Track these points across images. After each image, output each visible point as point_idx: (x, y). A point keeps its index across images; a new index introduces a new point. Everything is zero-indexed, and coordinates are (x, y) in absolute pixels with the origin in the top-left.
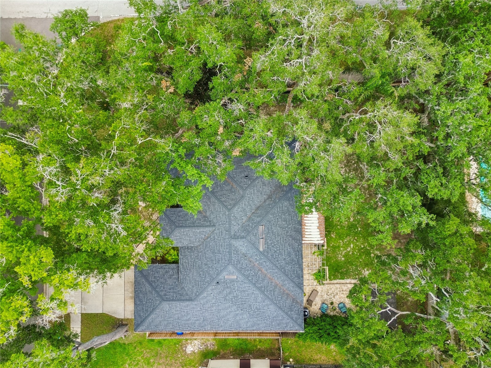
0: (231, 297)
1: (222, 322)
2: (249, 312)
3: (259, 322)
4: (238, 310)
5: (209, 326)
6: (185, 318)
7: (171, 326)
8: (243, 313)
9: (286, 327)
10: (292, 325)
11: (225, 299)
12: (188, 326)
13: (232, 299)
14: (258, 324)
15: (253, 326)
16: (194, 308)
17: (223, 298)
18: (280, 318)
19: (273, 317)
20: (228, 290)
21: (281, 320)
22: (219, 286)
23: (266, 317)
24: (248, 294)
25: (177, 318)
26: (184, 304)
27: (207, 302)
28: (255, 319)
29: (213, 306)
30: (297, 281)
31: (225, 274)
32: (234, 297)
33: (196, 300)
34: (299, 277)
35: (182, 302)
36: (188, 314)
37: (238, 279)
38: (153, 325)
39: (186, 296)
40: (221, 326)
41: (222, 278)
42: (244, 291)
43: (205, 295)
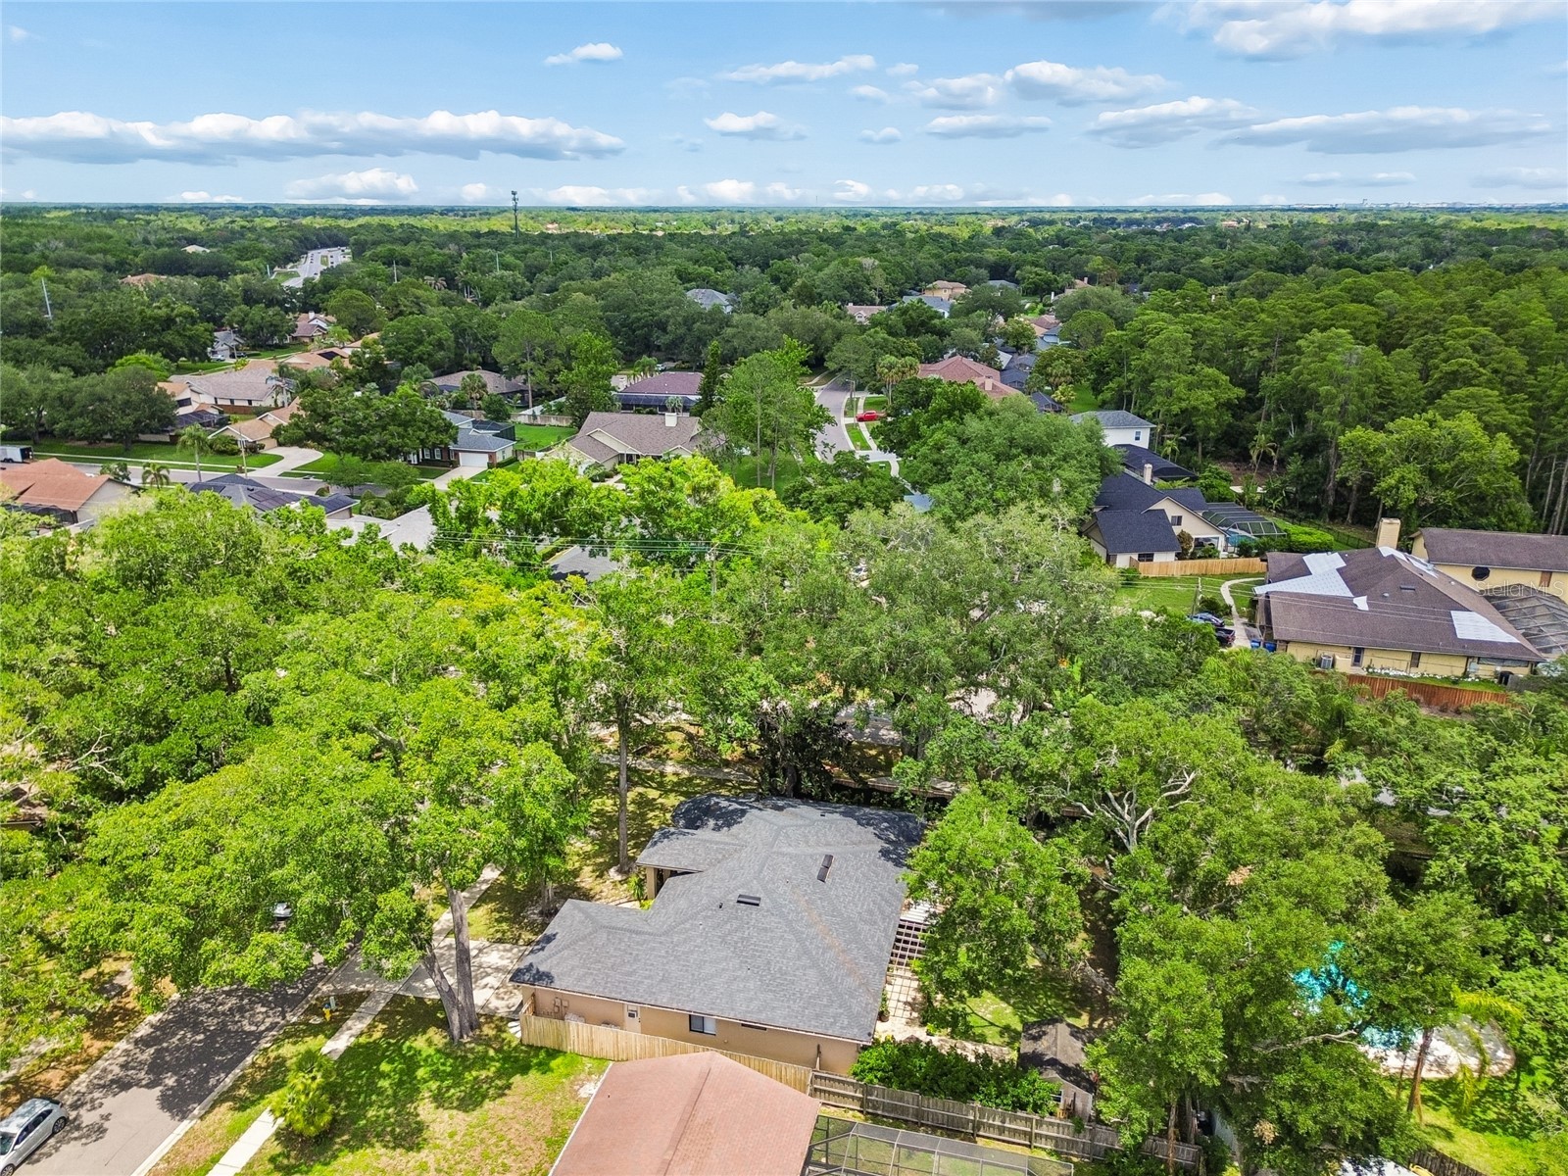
0: (735, 938)
1: (698, 991)
2: (762, 976)
3: (775, 1004)
4: (741, 968)
5: (668, 995)
6: (627, 968)
7: (589, 981)
8: (749, 977)
9: (832, 1024)
10: (846, 1022)
11: (724, 941)
12: (623, 988)
13: (736, 943)
14: (773, 1008)
15: (760, 1012)
16: (653, 949)
17: (720, 937)
18: (825, 1001)
19: (810, 997)
20: (735, 924)
21: (825, 1006)
22: (721, 913)
23: (794, 994)
24: (772, 938)
25: (610, 965)
26: (637, 938)
27: (685, 941)
28: (771, 996)
29: (692, 952)
30: (876, 952)
31: (741, 891)
32: (743, 939)
33: (666, 933)
34: (881, 949)
35: (638, 933)
36: (636, 960)
37: (762, 904)
38: (553, 973)
39: (647, 928)
40: (694, 999)
41: (734, 897)
42: (765, 930)
43: (688, 926)
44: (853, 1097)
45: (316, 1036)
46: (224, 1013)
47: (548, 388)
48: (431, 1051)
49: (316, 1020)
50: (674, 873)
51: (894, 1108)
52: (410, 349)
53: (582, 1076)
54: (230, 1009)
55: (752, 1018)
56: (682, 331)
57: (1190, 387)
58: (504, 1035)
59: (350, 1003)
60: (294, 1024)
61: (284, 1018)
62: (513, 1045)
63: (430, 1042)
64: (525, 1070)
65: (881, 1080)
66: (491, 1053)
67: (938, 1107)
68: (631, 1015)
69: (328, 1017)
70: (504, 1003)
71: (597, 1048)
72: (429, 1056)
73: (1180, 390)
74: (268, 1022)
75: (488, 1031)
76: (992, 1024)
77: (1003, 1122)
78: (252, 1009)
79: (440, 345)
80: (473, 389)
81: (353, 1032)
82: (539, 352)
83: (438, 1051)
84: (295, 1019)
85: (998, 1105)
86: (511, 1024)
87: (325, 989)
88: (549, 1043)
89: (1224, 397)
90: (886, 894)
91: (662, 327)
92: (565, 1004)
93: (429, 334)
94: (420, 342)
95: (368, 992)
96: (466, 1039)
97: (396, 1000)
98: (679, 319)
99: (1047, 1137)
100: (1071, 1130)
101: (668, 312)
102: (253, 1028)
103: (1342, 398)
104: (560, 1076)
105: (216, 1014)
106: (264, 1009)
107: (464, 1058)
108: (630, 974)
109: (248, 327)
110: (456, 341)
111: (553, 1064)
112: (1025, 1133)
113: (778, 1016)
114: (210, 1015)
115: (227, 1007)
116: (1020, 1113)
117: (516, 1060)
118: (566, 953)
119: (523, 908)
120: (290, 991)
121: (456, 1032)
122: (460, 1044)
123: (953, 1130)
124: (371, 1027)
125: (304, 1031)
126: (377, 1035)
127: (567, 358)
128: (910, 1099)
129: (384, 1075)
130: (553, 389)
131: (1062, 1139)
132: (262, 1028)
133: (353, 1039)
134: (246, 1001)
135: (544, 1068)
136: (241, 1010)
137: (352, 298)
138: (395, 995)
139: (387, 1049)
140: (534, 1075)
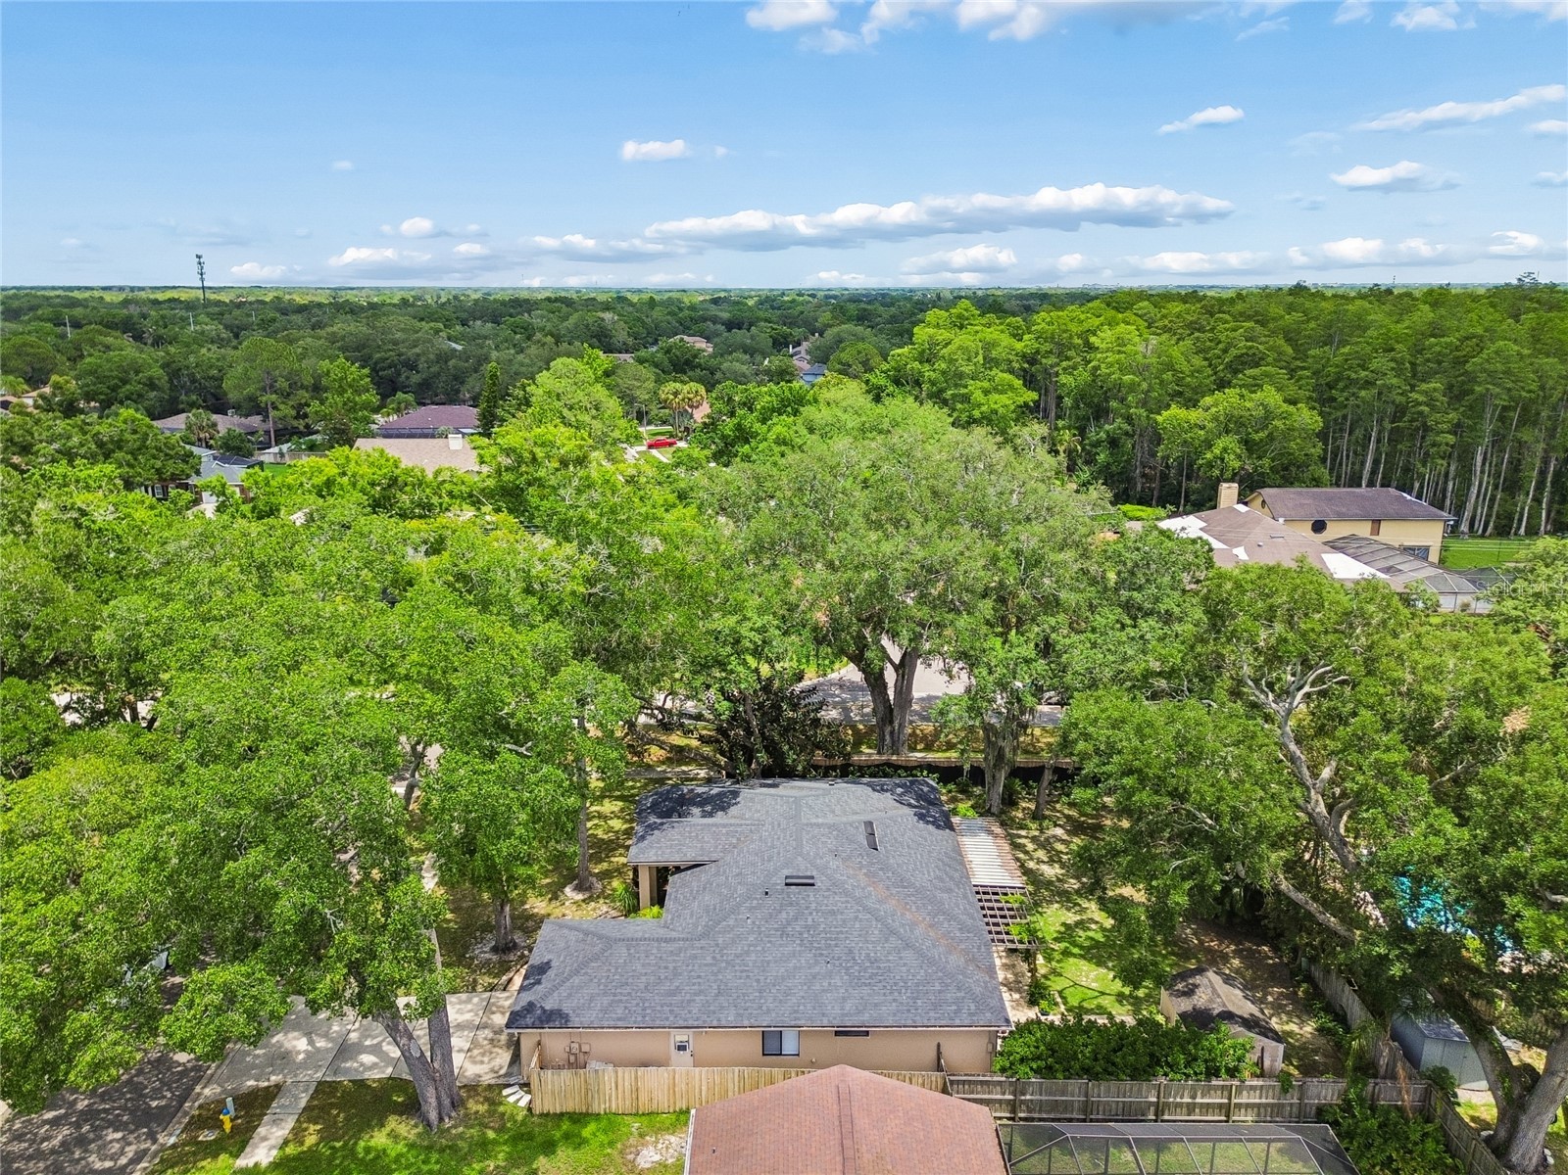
0: (798, 929)
1: (770, 1000)
2: (847, 969)
3: (877, 999)
4: (817, 963)
5: (733, 1011)
6: (666, 987)
7: (620, 1011)
8: (831, 972)
9: (956, 1012)
10: (973, 1007)
11: (784, 934)
12: (671, 1011)
13: (801, 934)
14: (876, 1005)
15: (859, 1012)
16: (695, 957)
17: (777, 930)
18: (938, 987)
19: (918, 985)
20: (792, 911)
21: (940, 992)
22: (769, 901)
23: (896, 984)
24: (844, 921)
25: (642, 986)
26: (671, 947)
27: (733, 942)
28: (866, 990)
29: (747, 953)
30: (969, 922)
31: (786, 872)
32: (808, 928)
33: (704, 935)
34: (974, 919)
35: (666, 941)
36: (676, 974)
37: (818, 884)
38: (566, 1008)
39: (674, 935)
40: (769, 1011)
41: (779, 880)
42: (833, 913)
43: (731, 922)
44: (1000, 1101)
45: (215, 1156)
46: (53, 1151)
47: (295, 423)
48: (401, 1148)
49: (207, 1136)
50: (678, 870)
51: (1055, 1106)
52: (114, 389)
53: (632, 1141)
54: (63, 1143)
55: (851, 1022)
56: (435, 369)
57: (986, 392)
58: (501, 1109)
59: (255, 1105)
60: (174, 1146)
61: (155, 1141)
62: (520, 1118)
63: (394, 1136)
64: (549, 1148)
65: (1038, 1071)
66: (491, 1134)
67: (1109, 1093)
68: (681, 1048)
69: (228, 1126)
70: (485, 1068)
71: (643, 1098)
72: (400, 1155)
73: (978, 396)
74: (130, 1151)
75: (476, 1106)
77: (1194, 1097)
78: (100, 1137)
79: (151, 385)
80: (201, 428)
81: (272, 1142)
82: (282, 384)
83: (412, 1146)
84: (172, 1140)
85: (1188, 1076)
86: (505, 1092)
87: (207, 1091)
88: (571, 1105)
89: (1021, 401)
90: (946, 860)
91: (412, 366)
92: (585, 1048)
93: (137, 373)
94: (125, 382)
95: (278, 1087)
96: (447, 1123)
97: (323, 1089)
98: (432, 356)
99: (1248, 1106)
100: (1277, 1090)
101: (417, 350)
102: (108, 1164)
103: (1145, 386)
104: (602, 1145)
105: (39, 1155)
106: (119, 1135)
107: (454, 1149)
108: (672, 993)
110: (170, 381)
111: (586, 1132)
112: (1220, 1106)
113: (883, 1010)
114: (30, 1158)
115: (56, 1142)
116: (1214, 1083)
117: (530, 1137)
118: (576, 980)
119: (466, 948)
120: (154, 1104)
121: (433, 1116)
122: (443, 1132)
123: (1131, 1114)
124: (298, 1134)
125: (194, 1154)
126: (311, 1140)
127: (317, 389)
128: (1074, 1090)
130: (301, 424)
131: (1267, 1105)
132: (123, 1161)
133: (275, 1152)
134: (86, 1128)
135: (576, 1141)
136: (82, 1142)
137: (24, 345)
138: (320, 1083)
139: (332, 1157)
140: (563, 1153)
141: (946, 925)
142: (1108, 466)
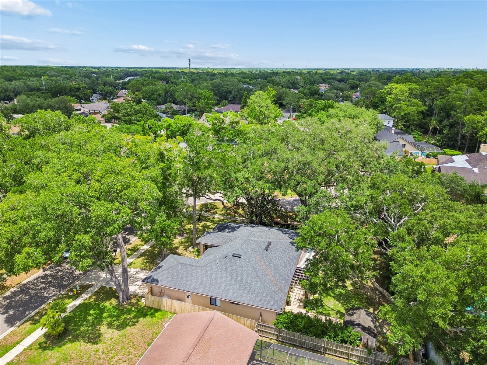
0: (230, 269)
1: (214, 288)
2: (239, 284)
3: (245, 295)
4: (231, 280)
5: (202, 289)
6: (187, 279)
7: (172, 283)
8: (234, 284)
9: (266, 304)
10: (272, 303)
11: (226, 270)
12: (186, 286)
13: (231, 271)
14: (243, 296)
15: (237, 298)
16: (198, 272)
17: (224, 269)
18: (264, 295)
19: (258, 293)
20: (231, 264)
21: (264, 297)
22: (226, 260)
23: (252, 291)
24: (245, 270)
25: (181, 277)
26: (193, 268)
27: (211, 269)
28: (242, 292)
29: (213, 274)
30: (286, 277)
31: (234, 252)
32: (233, 270)
33: (204, 266)
34: (288, 277)
35: (193, 266)
36: (191, 276)
37: (242, 257)
38: (159, 279)
39: (197, 265)
40: (212, 292)
41: (231, 254)
42: (242, 267)
43: (212, 264)
44: (274, 334)
45: (69, 299)
46: (38, 289)
47: (192, 108)
48: (111, 307)
49: (71, 294)
50: (211, 247)
51: (291, 340)
52: (150, 96)
53: (167, 319)
54: (41, 288)
55: (234, 300)
56: (237, 93)
57: (408, 106)
58: (139, 303)
59: (84, 288)
60: (63, 294)
61: (60, 292)
62: (142, 306)
63: (111, 304)
64: (145, 316)
65: (286, 327)
66: (133, 309)
67: (309, 340)
68: (188, 297)
69: (75, 292)
70: (142, 291)
71: (173, 309)
72: (109, 309)
73: (405, 107)
74: (53, 293)
75: (134, 301)
76: (333, 310)
77: (337, 348)
78: (49, 288)
79: (160, 96)
80: (169, 108)
81: (83, 298)
82: (190, 96)
83: (113, 307)
84: (63, 293)
85: (334, 341)
86: (142, 299)
87: (77, 283)
88: (156, 306)
89: (420, 109)
90: (292, 258)
91: (230, 92)
92: (163, 291)
93: (156, 92)
94: (153, 94)
95: (93, 285)
96: (125, 303)
97: (103, 288)
98: (236, 90)
99: (356, 356)
100: (366, 353)
101: (232, 87)
102: (47, 295)
103: (464, 106)
104: (158, 319)
105: (35, 289)
106: (53, 289)
107: (123, 310)
108: (188, 281)
109: (103, 92)
110: (165, 95)
111: (156, 314)
112: (346, 353)
113: (244, 299)
114: (33, 290)
115: (40, 287)
116: (344, 345)
117: (142, 312)
118: (165, 272)
120: (64, 283)
121: (121, 300)
122: (122, 305)
123: (315, 350)
124: (90, 297)
125: (65, 297)
126: (92, 300)
127: (199, 98)
128: (297, 336)
129: (91, 315)
130: (194, 108)
131: (362, 357)
132: (51, 295)
133: (82, 301)
134: (47, 285)
135: (152, 315)
136: (45, 288)
137: (135, 83)
138: (102, 286)
139: (94, 306)
140: (148, 318)
141: (278, 277)
142: (448, 134)
